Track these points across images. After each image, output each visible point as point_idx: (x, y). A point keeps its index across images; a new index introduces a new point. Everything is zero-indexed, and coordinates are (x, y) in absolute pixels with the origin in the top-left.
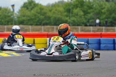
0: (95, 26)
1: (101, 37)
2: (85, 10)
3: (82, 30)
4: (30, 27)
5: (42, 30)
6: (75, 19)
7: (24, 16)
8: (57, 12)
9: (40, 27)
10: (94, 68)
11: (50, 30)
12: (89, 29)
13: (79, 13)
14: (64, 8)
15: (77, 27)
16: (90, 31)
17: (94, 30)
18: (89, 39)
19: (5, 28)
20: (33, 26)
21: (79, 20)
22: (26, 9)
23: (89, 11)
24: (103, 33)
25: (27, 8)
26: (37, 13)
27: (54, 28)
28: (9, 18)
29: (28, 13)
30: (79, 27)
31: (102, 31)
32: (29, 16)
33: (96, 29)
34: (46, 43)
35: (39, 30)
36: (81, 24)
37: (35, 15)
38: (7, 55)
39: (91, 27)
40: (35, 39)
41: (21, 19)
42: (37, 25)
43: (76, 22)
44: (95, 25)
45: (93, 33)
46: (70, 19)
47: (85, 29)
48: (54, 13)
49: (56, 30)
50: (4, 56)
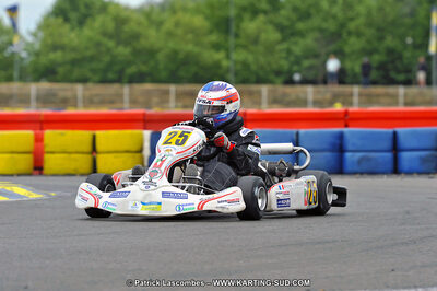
0: (325, 82)
1: (346, 126)
2: (286, 23)
3: (274, 101)
4: (79, 89)
5: (122, 102)
6: (250, 58)
7: (55, 48)
8: (179, 31)
9: (115, 88)
10: (319, 243)
11: (155, 100)
12: (302, 96)
13: (263, 37)
14: (207, 18)
15: (254, 87)
16: (304, 103)
17: (319, 97)
18: (302, 131)
20: (90, 85)
21: (262, 60)
22: (60, 20)
23: (300, 26)
24: (354, 109)
25: (67, 20)
26: (105, 34)
27: (167, 93)
29: (71, 36)
30: (264, 89)
31: (351, 104)
32: (74, 49)
33: (328, 96)
34: (140, 151)
35: (112, 102)
36: (272, 77)
37: (98, 44)
39: (310, 89)
40: (99, 133)
41: (44, 60)
42: (104, 81)
43: (254, 67)
44: (324, 79)
45: (317, 110)
46: (228, 57)
47: (285, 95)
48: (170, 34)
49: (176, 100)
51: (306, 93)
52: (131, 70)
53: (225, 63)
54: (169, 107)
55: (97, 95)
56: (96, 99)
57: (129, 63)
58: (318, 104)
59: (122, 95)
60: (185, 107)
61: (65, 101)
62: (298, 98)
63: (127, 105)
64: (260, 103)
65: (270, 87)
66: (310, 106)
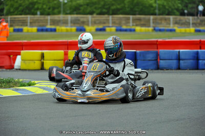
3: (176, 23)
4: (89, 17)
5: (109, 23)
6: (165, 4)
11: (124, 22)
12: (188, 21)
15: (167, 17)
17: (195, 22)
19: (47, 20)
20: (95, 15)
21: (170, 4)
27: (129, 19)
28: (55, 2)
30: (171, 17)
33: (199, 21)
35: (104, 23)
38: (42, 90)
39: (191, 18)
43: (167, 7)
46: (155, 2)
47: (180, 20)
49: (133, 22)
50: (37, 93)
51: (189, 20)
52: (113, 7)
53: (154, 5)
54: (129, 26)
55: (98, 20)
56: (97, 22)
57: (113, 5)
58: (194, 24)
59: (109, 20)
60: (137, 25)
61: (83, 23)
62: (186, 22)
63: (111, 25)
64: (170, 24)
65: (174, 17)
66: (191, 25)
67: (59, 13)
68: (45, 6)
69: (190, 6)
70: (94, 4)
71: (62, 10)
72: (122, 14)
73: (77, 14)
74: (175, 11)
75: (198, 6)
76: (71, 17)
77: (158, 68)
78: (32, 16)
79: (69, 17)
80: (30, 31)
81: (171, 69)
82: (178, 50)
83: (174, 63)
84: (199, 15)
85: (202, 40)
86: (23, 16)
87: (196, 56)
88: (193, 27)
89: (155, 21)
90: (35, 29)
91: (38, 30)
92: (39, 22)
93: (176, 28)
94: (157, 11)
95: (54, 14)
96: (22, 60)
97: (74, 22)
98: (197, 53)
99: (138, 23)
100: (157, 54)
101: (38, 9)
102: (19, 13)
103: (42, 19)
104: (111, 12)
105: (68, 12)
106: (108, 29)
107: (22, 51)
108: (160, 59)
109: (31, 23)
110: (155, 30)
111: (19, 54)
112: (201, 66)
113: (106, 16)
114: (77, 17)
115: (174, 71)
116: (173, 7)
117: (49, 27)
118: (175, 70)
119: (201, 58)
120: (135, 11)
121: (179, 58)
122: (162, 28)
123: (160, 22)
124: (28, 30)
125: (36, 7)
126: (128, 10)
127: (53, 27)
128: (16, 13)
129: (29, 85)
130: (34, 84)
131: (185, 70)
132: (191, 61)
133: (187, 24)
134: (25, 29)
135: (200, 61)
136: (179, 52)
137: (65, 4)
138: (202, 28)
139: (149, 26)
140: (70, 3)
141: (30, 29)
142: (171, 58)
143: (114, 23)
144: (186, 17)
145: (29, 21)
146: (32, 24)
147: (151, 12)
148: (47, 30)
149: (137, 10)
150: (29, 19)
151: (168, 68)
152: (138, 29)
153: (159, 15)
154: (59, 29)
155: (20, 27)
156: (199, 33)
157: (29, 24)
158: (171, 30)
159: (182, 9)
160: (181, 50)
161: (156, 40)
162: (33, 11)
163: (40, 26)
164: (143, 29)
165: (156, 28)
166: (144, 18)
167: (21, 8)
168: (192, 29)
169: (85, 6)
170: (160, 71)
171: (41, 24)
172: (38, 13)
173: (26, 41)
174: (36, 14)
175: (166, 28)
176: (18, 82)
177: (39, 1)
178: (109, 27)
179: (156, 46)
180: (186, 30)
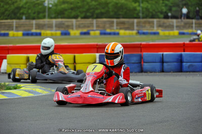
3: (160, 26)
5: (93, 27)
6: (149, 6)
11: (108, 25)
12: (171, 24)
15: (151, 20)
17: (179, 24)
19: (33, 24)
20: (79, 19)
21: (154, 7)
27: (113, 22)
28: (40, 7)
30: (155, 20)
31: (192, 27)
33: (182, 24)
35: (88, 27)
39: (174, 21)
41: (59, 8)
42: (85, 17)
43: (151, 10)
46: (139, 6)
47: (164, 23)
49: (117, 26)
50: (23, 96)
51: (173, 22)
52: (98, 11)
53: (138, 8)
54: (113, 29)
55: (82, 24)
56: (82, 26)
57: (97, 9)
58: (178, 27)
59: (93, 24)
60: (121, 29)
61: (68, 27)
62: (170, 25)
63: (95, 28)
64: (153, 27)
65: (158, 20)
66: (175, 28)
67: (44, 17)
68: (30, 11)
69: (174, 9)
70: (78, 8)
71: (47, 14)
72: (106, 18)
73: (62, 18)
74: (159, 14)
75: (182, 8)
76: (56, 22)
77: (142, 71)
78: (18, 21)
79: (54, 21)
80: (15, 35)
81: (155, 72)
82: (162, 53)
83: (158, 65)
84: (183, 18)
85: (186, 42)
86: (9, 21)
87: (180, 58)
88: (177, 29)
89: (138, 24)
90: (20, 33)
91: (24, 35)
92: (24, 27)
93: (159, 31)
94: (141, 15)
95: (39, 18)
96: (8, 64)
97: (59, 26)
98: (181, 55)
99: (122, 26)
100: (141, 57)
101: (23, 14)
102: (5, 18)
103: (27, 23)
104: (95, 16)
105: (53, 16)
106: (92, 33)
107: (8, 56)
108: (144, 62)
109: (16, 27)
110: (138, 33)
111: (5, 58)
112: (184, 69)
113: (90, 20)
114: (62, 21)
115: (157, 73)
116: (156, 11)
117: (34, 31)
118: (159, 72)
119: (185, 61)
120: (119, 15)
121: (162, 61)
122: (145, 31)
123: (143, 25)
124: (14, 34)
125: (21, 11)
126: (112, 13)
127: (38, 31)
128: (2, 17)
129: (15, 88)
130: (20, 88)
131: (169, 72)
132: (175, 63)
133: (171, 27)
134: (11, 33)
135: (184, 64)
136: (163, 54)
137: (50, 8)
138: (185, 31)
139: (133, 29)
140: (55, 8)
141: (15, 33)
142: (154, 61)
143: (98, 26)
144: (170, 20)
145: (14, 26)
146: (17, 29)
147: (135, 16)
148: (32, 34)
149: (121, 13)
150: (14, 23)
151: (152, 71)
152: (122, 32)
153: (143, 18)
154: (44, 34)
155: (6, 32)
156: (183, 36)
157: (14, 28)
158: (155, 34)
159: (166, 12)
160: (165, 53)
161: (139, 43)
162: (18, 15)
163: (25, 30)
164: (127, 32)
165: (140, 31)
166: (128, 22)
167: (7, 13)
168: (176, 32)
169: (70, 11)
170: (143, 73)
171: (26, 28)
172: (24, 17)
173: (11, 45)
174: (22, 19)
175: (150, 31)
176: (4, 86)
177: (24, 6)
178: (93, 30)
179: (140, 49)
180: (169, 33)
